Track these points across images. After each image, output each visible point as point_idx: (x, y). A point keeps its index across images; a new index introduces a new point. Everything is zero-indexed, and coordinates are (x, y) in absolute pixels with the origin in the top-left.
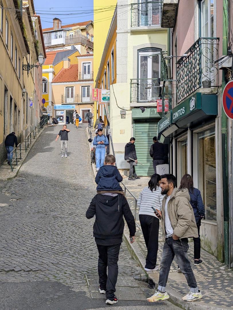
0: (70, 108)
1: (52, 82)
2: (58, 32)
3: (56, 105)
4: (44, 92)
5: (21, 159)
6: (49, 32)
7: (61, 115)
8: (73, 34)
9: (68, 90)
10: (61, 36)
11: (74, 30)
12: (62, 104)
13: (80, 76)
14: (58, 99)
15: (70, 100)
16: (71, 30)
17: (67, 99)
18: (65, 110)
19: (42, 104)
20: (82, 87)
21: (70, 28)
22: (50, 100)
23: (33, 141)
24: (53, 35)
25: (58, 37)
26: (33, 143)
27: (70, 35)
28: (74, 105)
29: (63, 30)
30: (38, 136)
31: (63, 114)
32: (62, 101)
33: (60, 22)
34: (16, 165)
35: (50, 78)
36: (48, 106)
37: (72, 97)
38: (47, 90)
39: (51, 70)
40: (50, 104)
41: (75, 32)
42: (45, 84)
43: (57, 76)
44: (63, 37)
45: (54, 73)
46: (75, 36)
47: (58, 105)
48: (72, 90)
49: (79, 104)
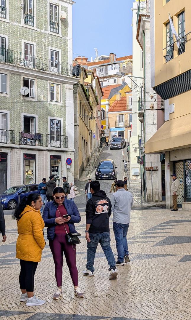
0: (121, 130)
1: (108, 112)
2: (113, 65)
3: (111, 128)
4: (102, 119)
5: (90, 171)
6: (107, 65)
7: (115, 135)
8: (125, 65)
9: (120, 117)
10: (115, 68)
11: (126, 63)
12: (116, 127)
13: (128, 106)
14: (112, 124)
15: (121, 124)
16: (124, 62)
17: (119, 123)
18: (118, 132)
19: (101, 129)
20: (129, 114)
21: (123, 61)
22: (107, 124)
23: (96, 159)
24: (110, 67)
25: (114, 69)
26: (96, 160)
27: (123, 67)
28: (123, 128)
29: (117, 63)
30: (98, 155)
31: (116, 134)
32: (115, 125)
33: (115, 56)
34: (88, 174)
35: (107, 109)
36: (106, 130)
37: (122, 122)
38: (105, 117)
39: (108, 103)
40: (107, 127)
41: (127, 64)
42: (103, 113)
43: (112, 106)
44: (117, 68)
45: (109, 105)
46: (127, 67)
47: (112, 128)
48: (122, 116)
49: (127, 127)
